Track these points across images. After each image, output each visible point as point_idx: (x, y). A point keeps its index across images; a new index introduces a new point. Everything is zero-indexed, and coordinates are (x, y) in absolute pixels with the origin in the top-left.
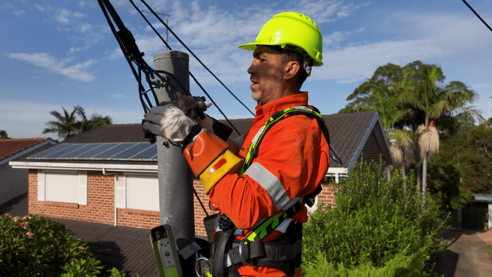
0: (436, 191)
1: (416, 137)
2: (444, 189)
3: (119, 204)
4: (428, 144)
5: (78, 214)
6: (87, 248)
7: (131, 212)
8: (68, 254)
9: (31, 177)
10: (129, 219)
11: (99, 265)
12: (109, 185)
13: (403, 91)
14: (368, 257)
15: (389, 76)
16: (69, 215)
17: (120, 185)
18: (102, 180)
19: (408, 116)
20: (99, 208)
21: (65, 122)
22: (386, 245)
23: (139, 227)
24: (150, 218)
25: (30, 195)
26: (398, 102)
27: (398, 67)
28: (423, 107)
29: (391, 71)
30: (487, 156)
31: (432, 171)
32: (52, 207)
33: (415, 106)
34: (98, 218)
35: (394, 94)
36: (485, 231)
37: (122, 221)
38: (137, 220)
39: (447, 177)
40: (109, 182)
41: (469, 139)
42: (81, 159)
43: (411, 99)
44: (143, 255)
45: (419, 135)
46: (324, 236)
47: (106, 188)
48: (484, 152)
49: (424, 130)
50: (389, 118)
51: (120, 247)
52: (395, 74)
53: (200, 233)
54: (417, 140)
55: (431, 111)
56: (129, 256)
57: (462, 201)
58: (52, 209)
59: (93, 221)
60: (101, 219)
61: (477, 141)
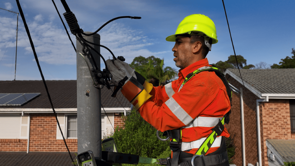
13: (150, 70)
14: (146, 154)
22: (154, 147)
26: (147, 75)
27: (144, 58)
28: (158, 78)
29: (141, 60)
33: (155, 77)
46: (121, 145)
55: (161, 80)
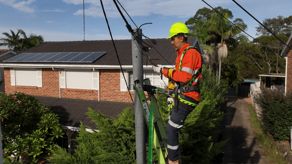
0: (226, 77)
1: (216, 50)
2: (230, 77)
3: (62, 86)
4: (222, 53)
5: (37, 92)
6: (49, 108)
7: (69, 90)
8: (40, 112)
9: (6, 72)
10: (68, 94)
11: (57, 117)
12: (55, 76)
13: (211, 25)
15: (204, 14)
16: (31, 93)
17: (62, 76)
18: (51, 73)
19: (212, 38)
20: (50, 89)
21: (13, 39)
23: (74, 98)
24: (80, 93)
25: (5, 82)
26: (208, 31)
28: (220, 34)
29: (206, 12)
30: (252, 59)
31: (224, 67)
32: (20, 89)
33: (217, 33)
34: (50, 94)
35: (206, 27)
36: (249, 97)
37: (64, 95)
38: (73, 94)
39: (231, 70)
40: (55, 75)
41: (244, 50)
42: (38, 62)
43: (215, 29)
44: (79, 112)
45: (218, 49)
47: (54, 77)
48: (250, 57)
49: (221, 46)
50: (203, 39)
51: (65, 108)
52: (208, 14)
53: (108, 100)
54: (217, 51)
55: (224, 36)
56: (71, 112)
57: (238, 82)
58: (21, 90)
59: (47, 96)
60: (51, 94)
61: (247, 51)
